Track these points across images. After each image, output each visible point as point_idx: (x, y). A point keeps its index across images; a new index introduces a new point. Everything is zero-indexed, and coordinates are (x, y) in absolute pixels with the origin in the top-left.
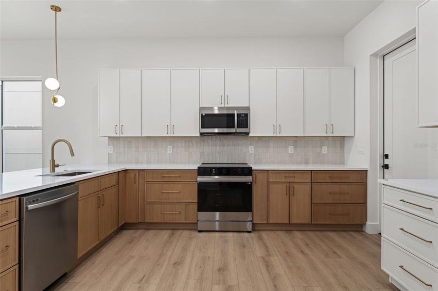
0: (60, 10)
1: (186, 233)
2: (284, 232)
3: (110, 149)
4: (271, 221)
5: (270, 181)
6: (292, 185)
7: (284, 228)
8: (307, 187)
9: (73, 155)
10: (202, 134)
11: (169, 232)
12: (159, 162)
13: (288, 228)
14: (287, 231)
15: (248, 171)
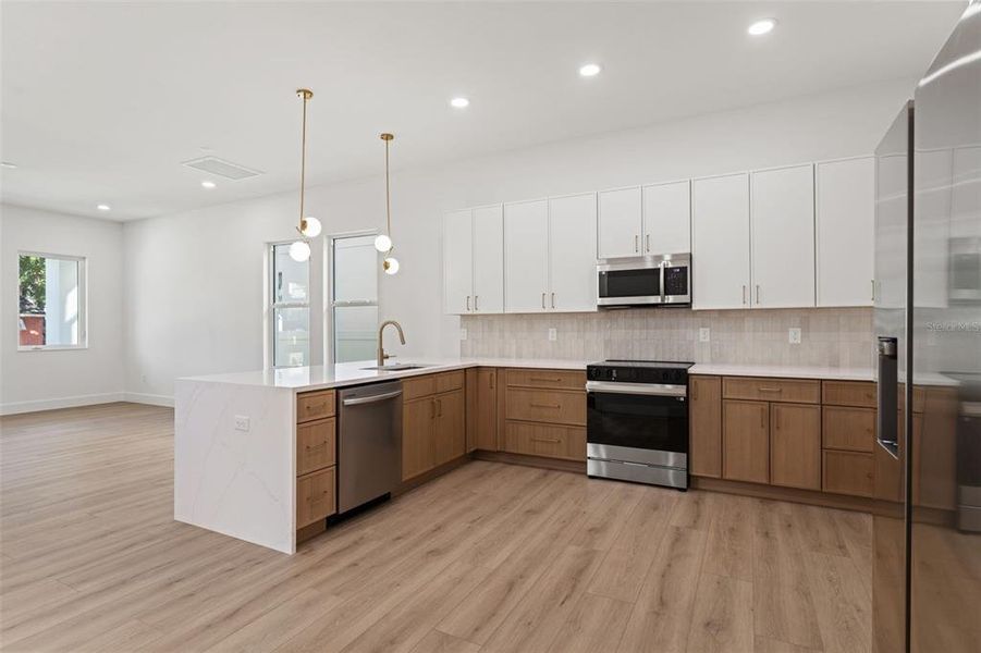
0: (392, 137)
1: (567, 477)
2: (755, 500)
3: (462, 334)
4: (729, 476)
5: (728, 397)
6: (775, 407)
7: (757, 493)
8: (812, 415)
9: (403, 343)
10: (601, 307)
11: (540, 472)
12: (535, 356)
13: (767, 495)
14: (763, 499)
15: (679, 375)
